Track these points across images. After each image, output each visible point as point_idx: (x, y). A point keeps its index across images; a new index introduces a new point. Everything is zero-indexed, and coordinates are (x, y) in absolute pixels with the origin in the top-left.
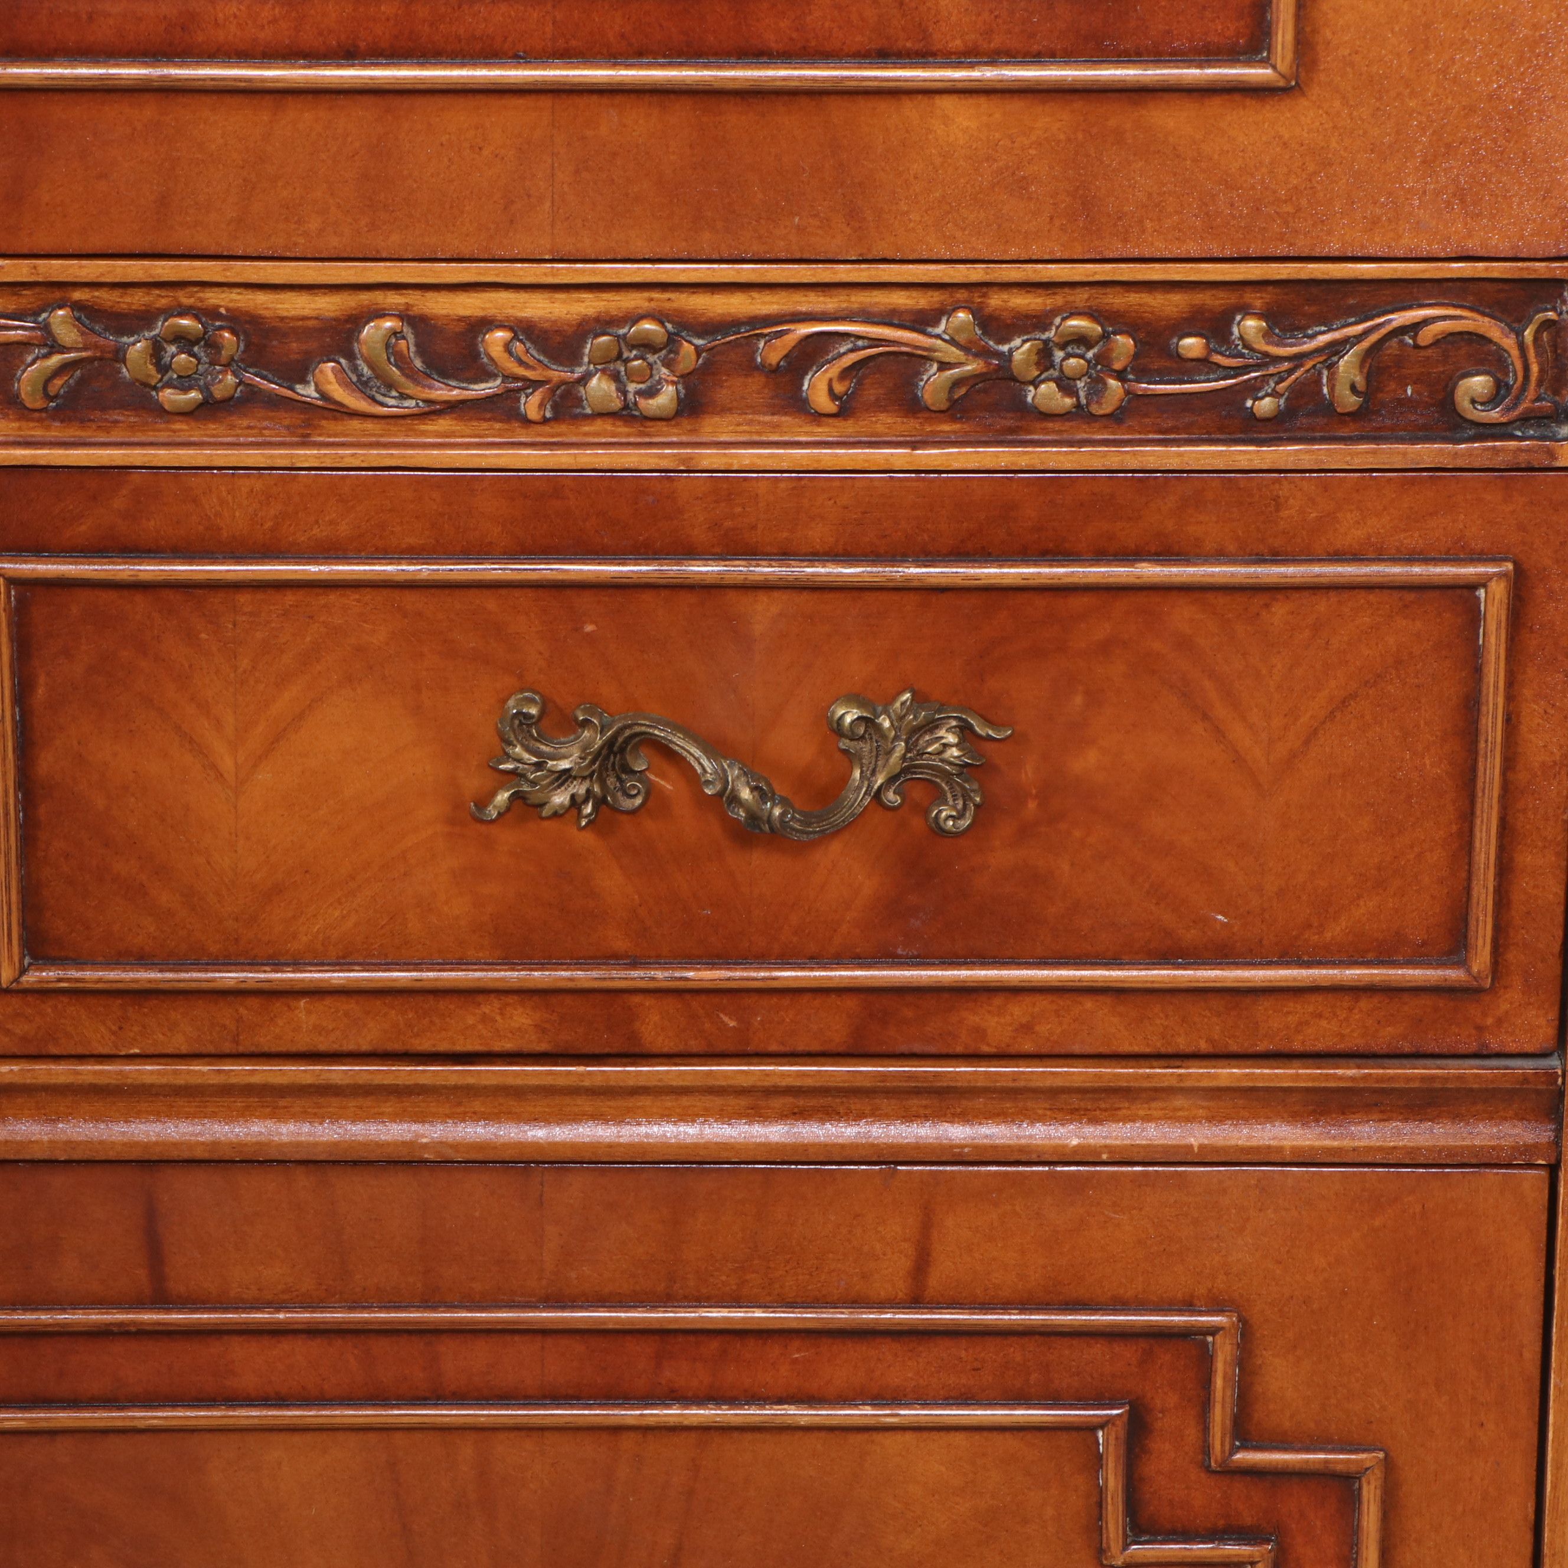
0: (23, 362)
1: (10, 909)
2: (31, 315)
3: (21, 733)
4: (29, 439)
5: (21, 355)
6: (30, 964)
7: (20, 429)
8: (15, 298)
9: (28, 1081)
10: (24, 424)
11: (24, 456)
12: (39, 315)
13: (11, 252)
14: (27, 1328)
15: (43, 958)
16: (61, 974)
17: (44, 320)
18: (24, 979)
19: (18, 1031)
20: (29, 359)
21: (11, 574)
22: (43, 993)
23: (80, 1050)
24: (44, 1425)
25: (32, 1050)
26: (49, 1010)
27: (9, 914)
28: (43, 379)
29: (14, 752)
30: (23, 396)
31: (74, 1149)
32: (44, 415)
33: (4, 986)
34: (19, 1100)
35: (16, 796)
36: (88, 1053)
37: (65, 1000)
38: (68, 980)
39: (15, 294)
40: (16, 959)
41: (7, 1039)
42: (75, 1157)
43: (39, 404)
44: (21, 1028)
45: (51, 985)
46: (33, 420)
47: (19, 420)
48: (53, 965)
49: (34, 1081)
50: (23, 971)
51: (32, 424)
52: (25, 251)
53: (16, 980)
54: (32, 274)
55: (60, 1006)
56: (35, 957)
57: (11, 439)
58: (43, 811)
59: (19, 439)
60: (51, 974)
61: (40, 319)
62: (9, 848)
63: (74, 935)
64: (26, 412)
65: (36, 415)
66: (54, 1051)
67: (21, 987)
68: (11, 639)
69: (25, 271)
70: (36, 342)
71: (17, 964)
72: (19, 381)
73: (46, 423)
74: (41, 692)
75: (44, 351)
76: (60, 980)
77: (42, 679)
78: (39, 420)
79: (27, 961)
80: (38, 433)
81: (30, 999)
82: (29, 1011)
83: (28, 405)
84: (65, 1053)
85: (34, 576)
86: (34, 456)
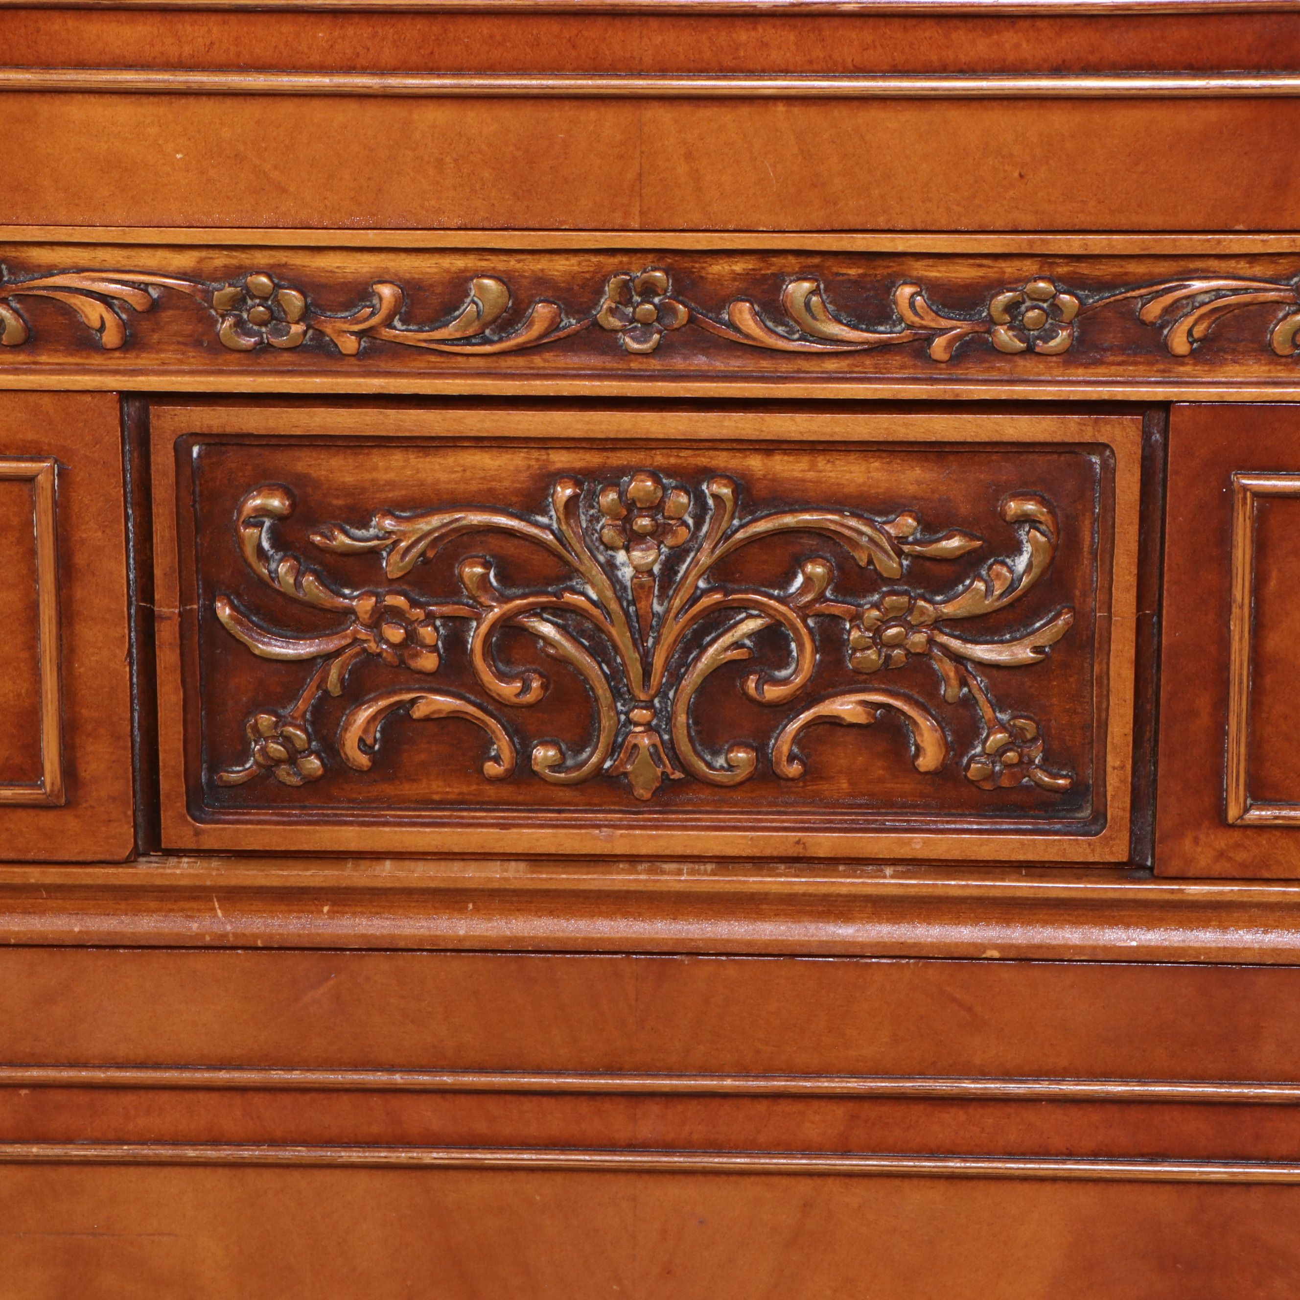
0: (1275, 317)
1: (1239, 760)
2: (1284, 279)
3: (1255, 617)
4: (1276, 380)
5: (1275, 311)
6: (1251, 805)
7: (1269, 371)
8: (1273, 265)
9: (1245, 899)
10: (1272, 367)
11: (1273, 393)
12: (1292, 279)
13: (1276, 229)
14: (1232, 1099)
15: (1261, 800)
16: (1277, 813)
17: (1296, 283)
18: (1247, 816)
19: (1238, 859)
20: (1281, 315)
21: (1256, 489)
22: (1260, 828)
23: (1287, 875)
24: (1242, 1178)
25: (1249, 875)
26: (1264, 842)
27: (1238, 764)
28: (1292, 331)
29: (1249, 633)
30: (1275, 345)
31: (1279, 955)
32: (1290, 360)
33: (1230, 821)
34: (1235, 915)
35: (1249, 669)
36: (1294, 877)
37: (1278, 834)
38: (1283, 818)
39: (1273, 262)
40: (1242, 800)
41: (1229, 865)
42: (1280, 961)
43: (1287, 352)
44: (1241, 856)
45: (1268, 822)
46: (1280, 364)
47: (1270, 364)
48: (1270, 805)
49: (1250, 899)
50: (1246, 810)
51: (1279, 368)
52: (1288, 228)
53: (1241, 817)
54: (1291, 246)
55: (1273, 839)
56: (1254, 799)
57: (1262, 380)
58: (1268, 680)
59: (1267, 380)
60: (1269, 813)
61: (1292, 282)
62: (1241, 711)
63: (1288, 781)
64: (1275, 358)
65: (1283, 360)
66: (1267, 875)
67: (1244, 823)
68: (1252, 542)
69: (1285, 243)
70: (1288, 301)
71: (1242, 805)
72: (1272, 332)
73: (1291, 366)
74: (1273, 584)
75: (1293, 308)
76: (1276, 818)
77: (1274, 574)
78: (1286, 364)
79: (1249, 801)
80: (1283, 375)
81: (1249, 832)
82: (1247, 843)
83: (1279, 352)
84: (1275, 877)
85: (1275, 490)
86: (1281, 393)
